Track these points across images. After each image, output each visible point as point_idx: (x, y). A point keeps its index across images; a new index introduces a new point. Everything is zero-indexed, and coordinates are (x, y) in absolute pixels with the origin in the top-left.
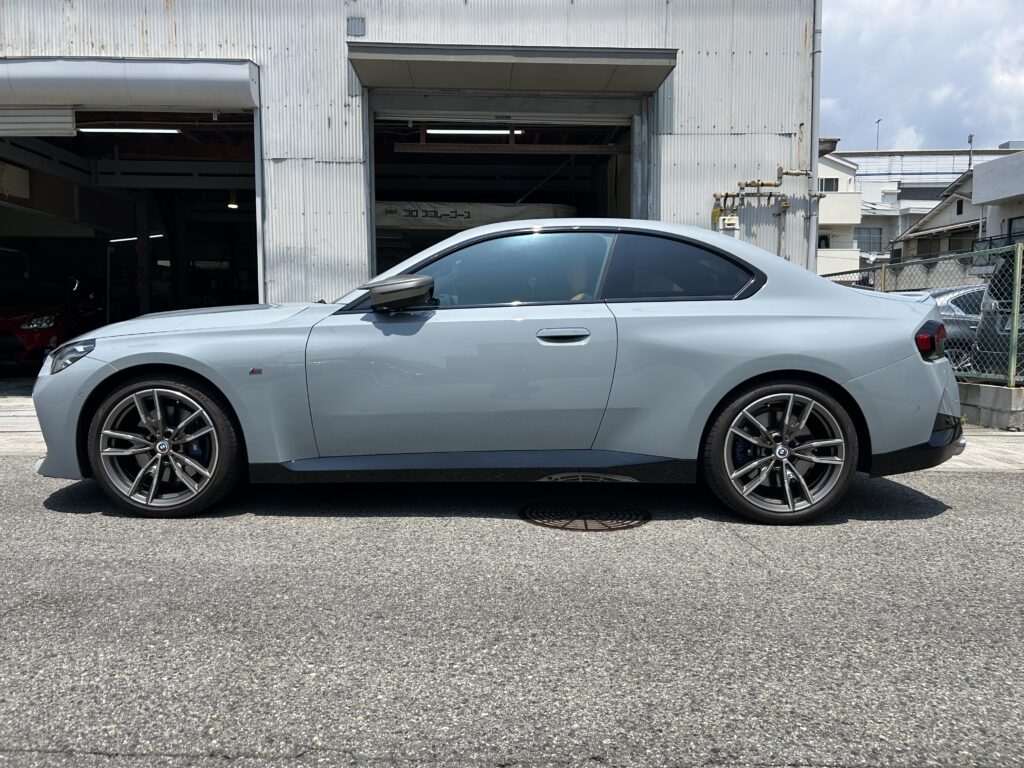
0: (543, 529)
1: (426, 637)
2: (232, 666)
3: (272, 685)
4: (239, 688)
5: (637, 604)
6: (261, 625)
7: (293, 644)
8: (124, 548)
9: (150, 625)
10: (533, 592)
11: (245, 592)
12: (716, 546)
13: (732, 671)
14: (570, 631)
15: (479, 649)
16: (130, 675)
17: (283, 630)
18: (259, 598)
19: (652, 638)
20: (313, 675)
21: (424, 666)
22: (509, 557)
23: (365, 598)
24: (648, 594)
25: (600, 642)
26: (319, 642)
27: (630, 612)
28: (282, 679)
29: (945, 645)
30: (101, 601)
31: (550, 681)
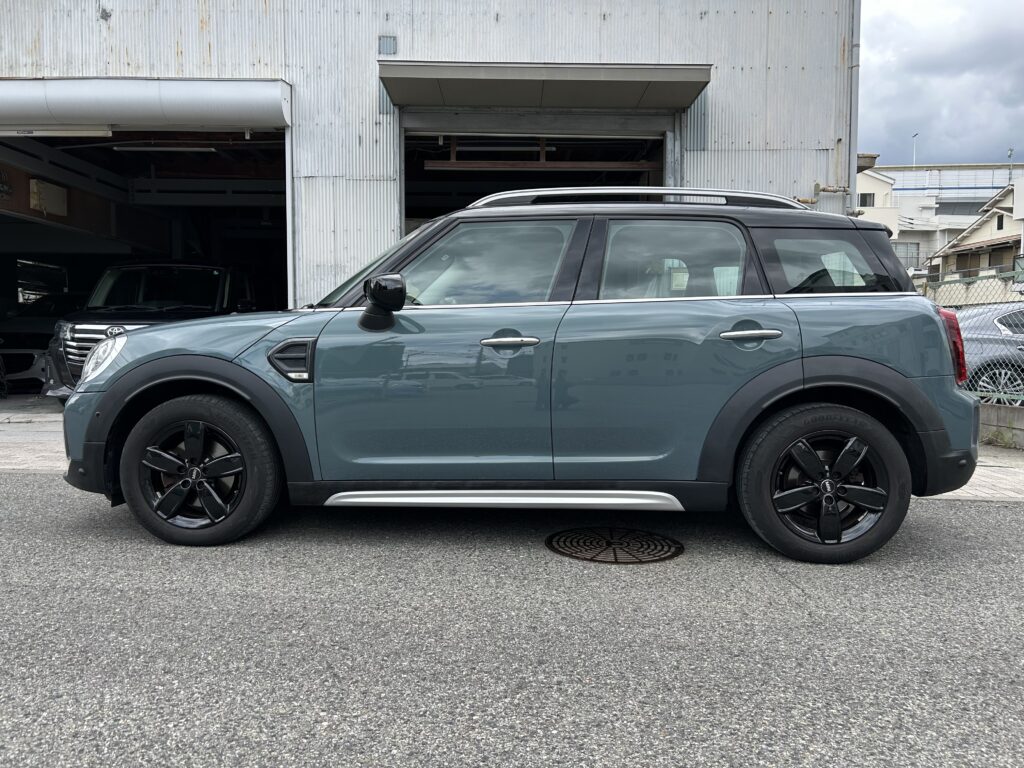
0: (571, 560)
1: (446, 682)
2: (241, 712)
3: (281, 736)
4: (246, 738)
5: (670, 649)
6: (274, 666)
7: (305, 689)
8: (141, 575)
9: (161, 663)
10: (559, 633)
11: (260, 627)
12: (753, 583)
13: (773, 729)
14: (598, 679)
15: (500, 698)
16: (136, 720)
17: (296, 672)
18: (274, 634)
19: (685, 689)
20: (325, 724)
21: (442, 716)
22: (535, 592)
23: (383, 636)
24: (682, 638)
25: (630, 690)
26: (333, 686)
27: (662, 657)
28: (294, 727)
29: (1005, 702)
30: (113, 635)
31: (576, 737)
